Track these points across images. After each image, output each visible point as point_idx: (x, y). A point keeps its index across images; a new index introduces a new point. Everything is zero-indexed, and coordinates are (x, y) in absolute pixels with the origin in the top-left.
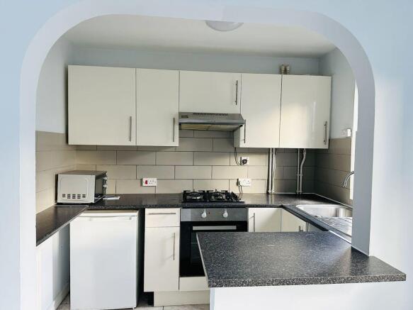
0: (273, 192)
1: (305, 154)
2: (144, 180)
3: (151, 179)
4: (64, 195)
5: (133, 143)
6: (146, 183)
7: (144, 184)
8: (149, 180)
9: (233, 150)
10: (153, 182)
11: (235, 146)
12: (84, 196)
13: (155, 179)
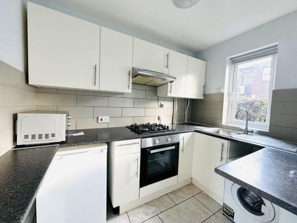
0: (176, 123)
1: (189, 102)
2: (100, 118)
3: (106, 117)
4: (26, 137)
5: (96, 88)
6: (101, 120)
7: (100, 121)
8: (103, 118)
9: (156, 98)
10: (106, 119)
11: (158, 96)
12: (53, 135)
13: (108, 118)
